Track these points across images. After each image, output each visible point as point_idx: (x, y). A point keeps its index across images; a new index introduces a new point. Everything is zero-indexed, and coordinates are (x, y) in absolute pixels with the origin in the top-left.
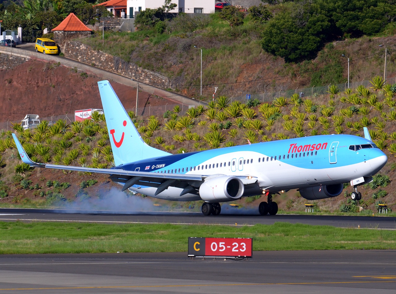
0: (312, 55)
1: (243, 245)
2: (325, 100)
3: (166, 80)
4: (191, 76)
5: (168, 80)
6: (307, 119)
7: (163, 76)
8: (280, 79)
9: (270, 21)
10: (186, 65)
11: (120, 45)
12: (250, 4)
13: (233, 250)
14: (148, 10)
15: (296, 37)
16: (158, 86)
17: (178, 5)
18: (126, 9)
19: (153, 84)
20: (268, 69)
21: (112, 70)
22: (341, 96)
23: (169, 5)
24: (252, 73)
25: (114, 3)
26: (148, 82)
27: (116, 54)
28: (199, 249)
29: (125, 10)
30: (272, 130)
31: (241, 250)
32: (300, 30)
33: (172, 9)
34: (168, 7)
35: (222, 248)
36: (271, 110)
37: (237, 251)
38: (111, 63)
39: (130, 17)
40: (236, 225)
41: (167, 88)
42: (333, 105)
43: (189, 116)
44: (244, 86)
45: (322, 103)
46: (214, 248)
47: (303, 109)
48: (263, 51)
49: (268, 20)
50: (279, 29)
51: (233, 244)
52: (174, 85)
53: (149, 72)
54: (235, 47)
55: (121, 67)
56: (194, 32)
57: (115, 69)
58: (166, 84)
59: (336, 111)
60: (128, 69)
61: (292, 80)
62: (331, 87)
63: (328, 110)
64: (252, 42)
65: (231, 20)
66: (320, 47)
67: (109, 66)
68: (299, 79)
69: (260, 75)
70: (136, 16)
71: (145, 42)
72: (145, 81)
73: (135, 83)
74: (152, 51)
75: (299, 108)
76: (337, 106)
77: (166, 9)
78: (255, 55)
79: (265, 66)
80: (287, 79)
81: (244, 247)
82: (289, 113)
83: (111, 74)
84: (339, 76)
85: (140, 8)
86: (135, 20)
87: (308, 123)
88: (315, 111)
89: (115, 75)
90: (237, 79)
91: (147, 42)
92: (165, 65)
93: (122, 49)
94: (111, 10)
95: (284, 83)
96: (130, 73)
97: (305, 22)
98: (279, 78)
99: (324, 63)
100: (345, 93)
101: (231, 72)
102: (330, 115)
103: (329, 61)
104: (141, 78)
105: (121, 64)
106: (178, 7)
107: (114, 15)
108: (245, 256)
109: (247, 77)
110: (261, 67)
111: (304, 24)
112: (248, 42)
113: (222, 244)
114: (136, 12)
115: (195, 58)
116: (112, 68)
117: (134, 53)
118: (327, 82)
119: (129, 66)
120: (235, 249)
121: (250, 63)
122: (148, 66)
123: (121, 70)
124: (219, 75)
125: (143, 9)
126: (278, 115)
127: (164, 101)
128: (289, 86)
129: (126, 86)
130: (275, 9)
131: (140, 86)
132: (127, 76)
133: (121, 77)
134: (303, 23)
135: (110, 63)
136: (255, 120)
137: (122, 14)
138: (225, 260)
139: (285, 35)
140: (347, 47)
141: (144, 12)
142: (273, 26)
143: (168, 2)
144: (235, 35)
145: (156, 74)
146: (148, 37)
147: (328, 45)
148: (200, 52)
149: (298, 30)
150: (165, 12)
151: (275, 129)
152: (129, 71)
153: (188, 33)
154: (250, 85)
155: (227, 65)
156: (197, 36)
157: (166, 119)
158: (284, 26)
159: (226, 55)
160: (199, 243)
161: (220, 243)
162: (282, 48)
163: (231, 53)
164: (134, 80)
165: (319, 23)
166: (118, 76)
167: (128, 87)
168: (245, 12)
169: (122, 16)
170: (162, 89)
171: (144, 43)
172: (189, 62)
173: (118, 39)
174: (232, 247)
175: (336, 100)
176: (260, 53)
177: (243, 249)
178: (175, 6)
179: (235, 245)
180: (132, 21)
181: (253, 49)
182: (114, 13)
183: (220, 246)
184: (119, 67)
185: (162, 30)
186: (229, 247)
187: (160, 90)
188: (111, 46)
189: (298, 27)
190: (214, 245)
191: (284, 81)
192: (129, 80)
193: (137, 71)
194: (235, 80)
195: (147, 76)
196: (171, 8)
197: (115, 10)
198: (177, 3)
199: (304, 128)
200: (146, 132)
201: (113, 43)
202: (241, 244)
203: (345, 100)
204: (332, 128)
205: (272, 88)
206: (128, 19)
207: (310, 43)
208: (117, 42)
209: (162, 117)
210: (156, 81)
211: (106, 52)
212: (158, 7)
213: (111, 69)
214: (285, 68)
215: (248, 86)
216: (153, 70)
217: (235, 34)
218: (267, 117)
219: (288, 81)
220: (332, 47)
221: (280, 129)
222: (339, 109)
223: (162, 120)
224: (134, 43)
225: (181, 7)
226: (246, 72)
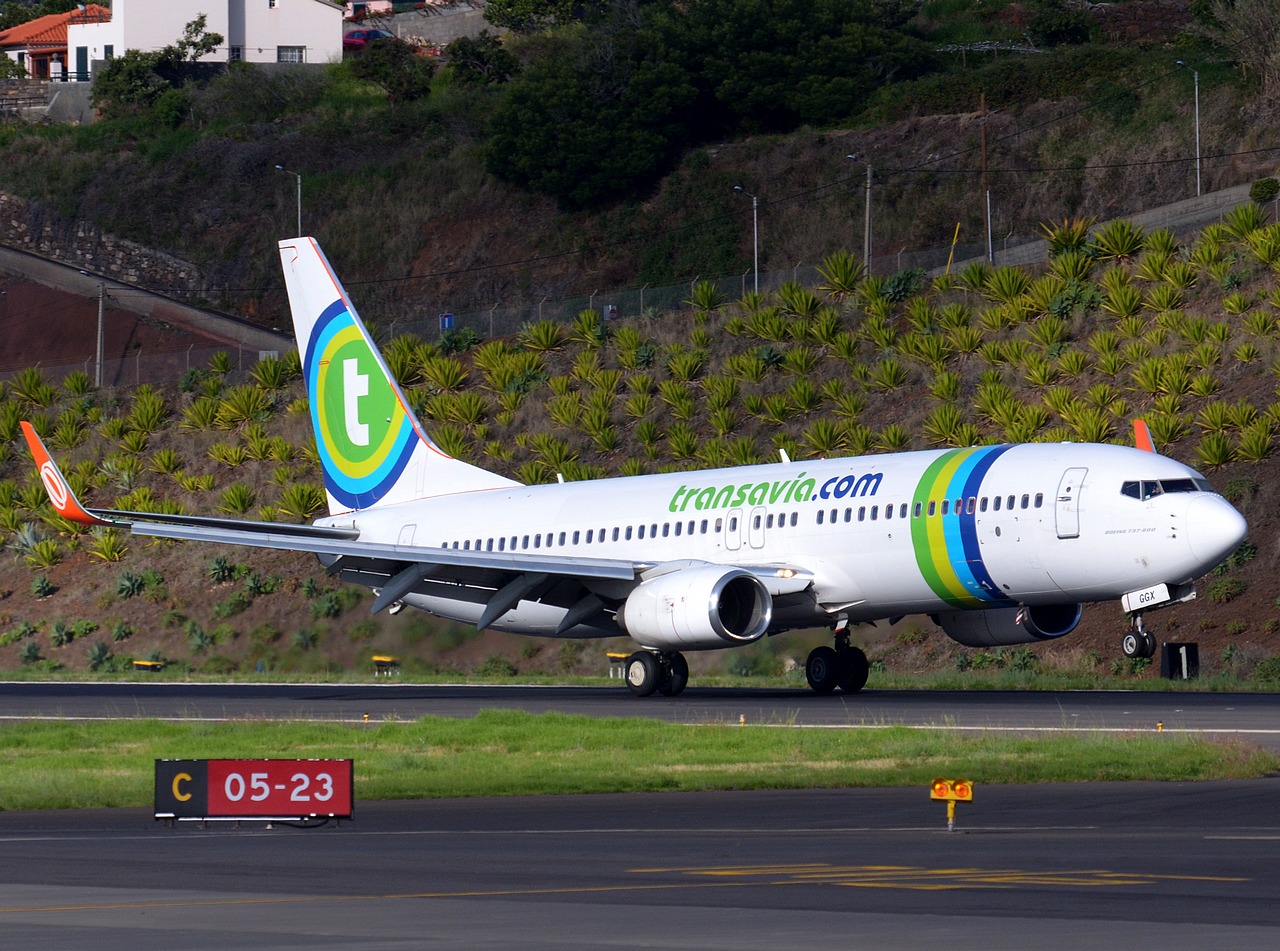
0: (644, 185)
1: (324, 781)
2: (680, 327)
3: (189, 274)
4: (267, 258)
5: (195, 274)
6: (623, 388)
7: (182, 262)
8: (544, 266)
9: (513, 84)
10: (252, 226)
11: (45, 164)
12: (452, 32)
13: (294, 797)
14: (132, 55)
15: (593, 132)
16: (166, 291)
17: (226, 39)
18: (66, 52)
19: (150, 284)
20: (508, 234)
21: (23, 242)
22: (730, 316)
23: (198, 39)
24: (456, 248)
25: (28, 35)
26: (133, 279)
27: (33, 195)
28: (188, 797)
29: (62, 57)
30: (516, 423)
31: (318, 795)
32: (604, 112)
33: (208, 51)
34: (194, 45)
35: (260, 791)
36: (511, 362)
37: (307, 798)
38: (20, 223)
39: (79, 79)
40: (366, 721)
41: (194, 296)
42: (705, 342)
43: (258, 385)
44: (433, 289)
45: (670, 337)
46: (235, 791)
47: (613, 357)
48: (491, 178)
49: (507, 81)
50: (538, 108)
51: (294, 778)
52: (215, 288)
53: (138, 250)
54: (403, 166)
55: (50, 234)
56: (277, 120)
57: (31, 241)
58: (191, 284)
59: (713, 364)
60: (71, 241)
61: (581, 265)
62: (700, 289)
63: (689, 359)
64: (454, 153)
65: (391, 83)
66: (666, 165)
67: (13, 232)
68: (604, 264)
69: (483, 254)
70: (94, 74)
71: (124, 155)
72: (125, 277)
73: (94, 282)
74: (146, 184)
75: (599, 355)
76: (717, 346)
77: (191, 51)
78: (465, 190)
79: (497, 224)
80: (565, 265)
81: (328, 786)
82: (567, 371)
83: (18, 257)
84: (729, 254)
85: (109, 49)
86: (92, 86)
87: (627, 400)
88: (648, 362)
89: (31, 259)
90: (413, 268)
91: (130, 154)
92: (188, 225)
93: (51, 179)
94: (21, 57)
95: (556, 278)
96: (79, 252)
97: (619, 85)
98: (542, 262)
99: (681, 213)
100: (740, 307)
101: (391, 244)
102: (695, 373)
103: (697, 207)
104: (114, 267)
105: (49, 223)
106: (226, 44)
107: (28, 73)
108: (331, 815)
109: (441, 261)
110: (486, 229)
111: (616, 93)
112: (445, 151)
113: (258, 780)
114: (95, 63)
115: (280, 201)
116: (21, 236)
117: (91, 191)
118: (690, 272)
119: (75, 230)
120: (301, 793)
121: (452, 217)
122: (135, 229)
123: (51, 242)
124: (356, 254)
125: (119, 53)
126: (534, 378)
127: (186, 338)
128: (573, 284)
129: (64, 293)
130: (528, 48)
131: (109, 292)
132: (69, 262)
133: (48, 264)
134: (614, 89)
135: (15, 223)
136: (462, 393)
137: (55, 68)
138: (269, 827)
139: (559, 126)
140: (751, 164)
141: (120, 61)
142: (520, 99)
143: (196, 29)
144: (403, 131)
145: (158, 255)
146: (135, 139)
147: (691, 155)
148: (297, 184)
149: (598, 111)
150: (188, 60)
151: (524, 422)
152: (75, 245)
153: (256, 126)
154: (452, 283)
155: (378, 223)
156: (286, 135)
157: (187, 395)
158: (554, 100)
159: (375, 193)
160: (188, 778)
161: (255, 776)
162: (549, 169)
163: (391, 186)
164: (89, 274)
165: (663, 89)
166: (39, 261)
167: (75, 297)
168: (437, 58)
169: (52, 75)
170: (177, 301)
171: (121, 159)
172: (263, 216)
173: (40, 145)
174: (292, 786)
175: (714, 327)
176: (483, 184)
177: (324, 792)
178: (218, 40)
179: (300, 782)
180: (84, 90)
181: (460, 172)
182: (28, 64)
183: (255, 785)
184: (44, 234)
185: (177, 117)
186: (283, 787)
187: (173, 304)
188: (19, 171)
189: (598, 102)
190: (235, 783)
191: (558, 271)
192: (75, 274)
193: (101, 244)
194: (405, 269)
195: (130, 261)
196: (204, 46)
197: (33, 55)
198: (224, 32)
199: (616, 415)
200: (126, 438)
201: (23, 158)
202: (319, 777)
203: (741, 328)
204: (702, 417)
205: (519, 293)
206: (70, 85)
207: (636, 152)
208: (36, 157)
209: (177, 390)
210: (158, 277)
211: (2, 190)
212: (165, 46)
213: (19, 242)
214: (560, 230)
215: (445, 287)
216: (148, 243)
217: (403, 126)
218: (500, 384)
219: (570, 270)
220: (706, 163)
221: (540, 422)
222: (724, 355)
223: (174, 399)
224: (90, 157)
225: (236, 44)
226: (438, 245)
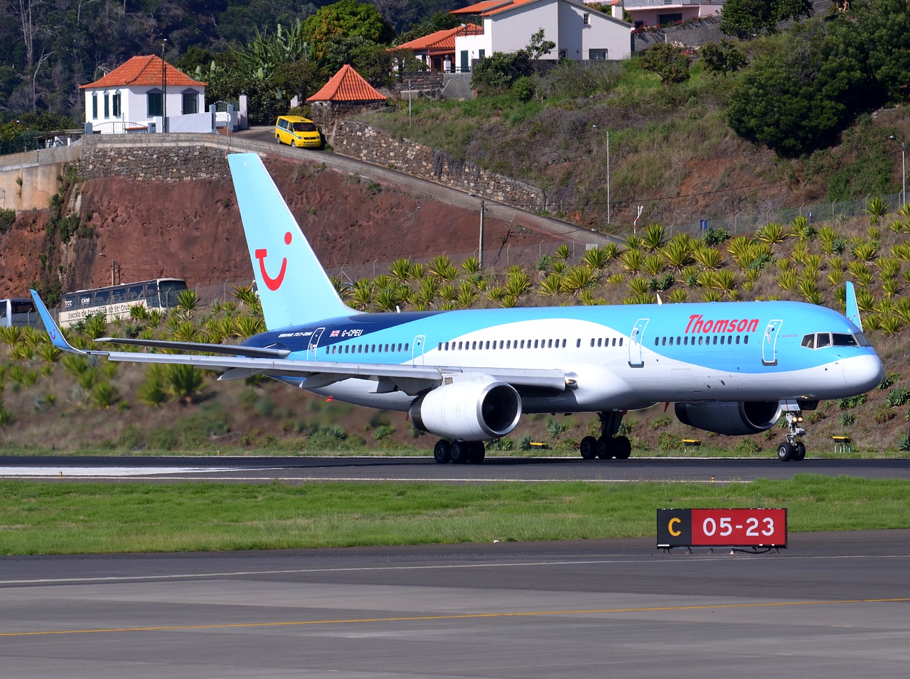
0: (830, 138)
1: (768, 523)
2: (860, 227)
3: (537, 195)
4: (587, 184)
5: (541, 195)
6: (824, 268)
7: (533, 187)
8: (766, 188)
9: (742, 74)
10: (577, 164)
11: (444, 126)
12: (700, 39)
13: (748, 533)
14: (497, 55)
15: (797, 102)
16: (523, 206)
17: (557, 45)
18: (454, 54)
19: (512, 201)
20: (742, 168)
21: (430, 176)
22: (891, 220)
23: (539, 45)
24: (709, 177)
25: (429, 44)
26: (501, 198)
27: (436, 145)
28: (679, 533)
29: (452, 57)
30: (755, 289)
31: (764, 532)
32: (804, 88)
33: (545, 53)
34: (537, 49)
35: (726, 529)
36: (751, 251)
37: (757, 534)
38: (428, 163)
39: (462, 71)
40: (713, 481)
41: (540, 210)
42: (877, 236)
43: (588, 266)
44: (694, 203)
45: (854, 233)
46: (709, 529)
47: (817, 245)
48: (732, 132)
49: (738, 70)
50: (761, 86)
51: (748, 521)
52: (554, 204)
53: (504, 180)
54: (673, 125)
55: (448, 170)
56: (591, 96)
57: (435, 175)
58: (539, 201)
59: (883, 250)
60: (460, 175)
61: (790, 189)
62: (870, 203)
63: (867, 247)
64: (708, 115)
65: (665, 72)
66: (846, 121)
67: (423, 169)
68: (803, 188)
69: (726, 180)
70: (473, 68)
71: (494, 120)
72: (496, 197)
73: (478, 201)
74: (509, 138)
75: (808, 245)
76: (885, 239)
77: (535, 53)
78: (714, 140)
79: (735, 161)
80: (779, 188)
81: (770, 526)
82: (788, 256)
83: (428, 185)
84: (887, 180)
85: (482, 52)
86: (472, 76)
87: (827, 274)
88: (841, 250)
89: (436, 186)
90: (680, 190)
91: (498, 119)
92: (535, 164)
93: (447, 135)
94: (424, 58)
95: (773, 196)
96: (466, 182)
97: (814, 72)
98: (764, 186)
99: (855, 153)
100: (900, 214)
101: (667, 175)
102: (871, 257)
103: (865, 149)
104: (488, 191)
105: (446, 163)
106: (556, 48)
107: (429, 68)
108: (773, 545)
109: (699, 185)
110: (728, 165)
111: (812, 76)
112: (701, 116)
113: (725, 522)
114: (474, 61)
115: (595, 149)
116: (428, 172)
117: (474, 143)
118: (860, 192)
119: (463, 167)
120: (752, 531)
121: (705, 157)
122: (502, 167)
123: (448, 175)
124: (644, 181)
125: (488, 54)
126: (767, 260)
127: (536, 237)
128: (785, 200)
129: (458, 208)
130: (750, 49)
131: (487, 207)
132: (459, 188)
133: (447, 189)
134: (811, 74)
135: (424, 164)
136: (721, 270)
137: (446, 64)
138: (732, 553)
139: (775, 98)
140: (900, 122)
141: (490, 60)
142: (751, 81)
143: (538, 39)
144: (674, 103)
145: (517, 182)
146: (500, 109)
147: (863, 117)
148: (606, 137)
149: (800, 88)
150: (533, 58)
151: (760, 288)
152: (463, 177)
153: (579, 100)
154: (706, 199)
155: (658, 161)
156: (598, 105)
157: (542, 273)
158: (772, 82)
159: (656, 142)
160: (679, 521)
161: (722, 520)
162: (769, 126)
163: (666, 138)
164: (474, 196)
165: (844, 73)
166: (441, 187)
167: (465, 210)
168: (691, 56)
169: (445, 69)
170: (530, 212)
171: (492, 122)
172: (583, 158)
173: (440, 114)
174: (747, 526)
175: (883, 227)
176: (725, 136)
177: (768, 530)
178: (552, 46)
179: (753, 523)
180: (466, 78)
181: (711, 129)
182: (428, 62)
183: (722, 525)
184: (443, 170)
185: (527, 95)
186: (741, 527)
187: (528, 214)
188: (427, 130)
189: (801, 83)
190: (709, 523)
191: (774, 191)
192: (465, 196)
193: (479, 176)
194: (676, 192)
195: (498, 187)
196: (543, 50)
197: (431, 57)
198: (556, 41)
199: (820, 284)
200: (503, 300)
201: (430, 122)
202: (765, 521)
203: (900, 227)
204: (876, 284)
205: (749, 205)
206: (457, 75)
207: (825, 115)
208: (438, 122)
209: (534, 267)
210: (517, 197)
211: (416, 142)
212: (519, 49)
213: (428, 175)
214: (776, 165)
215: (702, 202)
216: (511, 176)
217: (673, 99)
218: (744, 263)
219: (783, 190)
220: (870, 122)
221: (771, 288)
222: (889, 245)
223: (533, 275)
224: (472, 121)
225: (564, 48)
226: (697, 176)
